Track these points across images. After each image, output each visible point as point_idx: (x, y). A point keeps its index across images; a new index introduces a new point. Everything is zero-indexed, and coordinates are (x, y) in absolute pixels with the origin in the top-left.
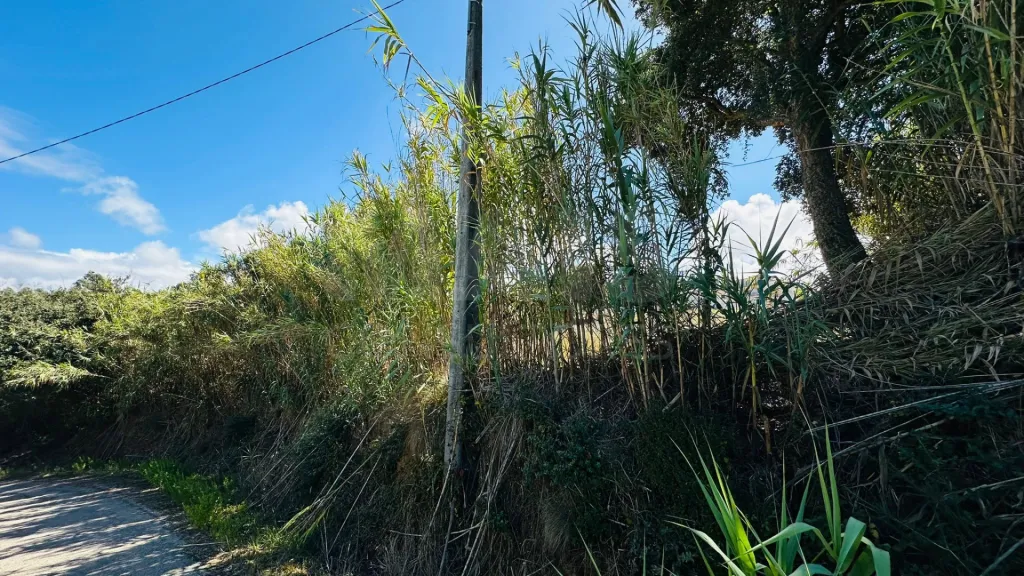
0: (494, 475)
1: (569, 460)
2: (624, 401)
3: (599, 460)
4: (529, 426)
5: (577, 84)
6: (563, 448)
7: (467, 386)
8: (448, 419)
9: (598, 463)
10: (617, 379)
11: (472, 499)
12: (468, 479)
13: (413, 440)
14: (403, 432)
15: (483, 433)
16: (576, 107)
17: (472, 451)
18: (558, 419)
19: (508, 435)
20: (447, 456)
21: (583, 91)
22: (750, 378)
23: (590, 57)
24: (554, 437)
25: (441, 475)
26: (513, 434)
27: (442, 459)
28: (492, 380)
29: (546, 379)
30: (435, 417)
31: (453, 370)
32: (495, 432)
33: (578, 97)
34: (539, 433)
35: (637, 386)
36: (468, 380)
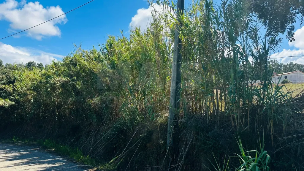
0: (185, 149)
1: (210, 144)
2: (231, 128)
3: (220, 145)
4: (197, 133)
5: (221, 13)
6: (209, 141)
7: (176, 119)
8: (168, 129)
9: (220, 146)
10: (229, 121)
11: (177, 156)
12: (175, 150)
13: (155, 136)
14: (150, 133)
15: (181, 135)
16: (220, 21)
17: (177, 141)
18: (207, 132)
19: (190, 136)
20: (168, 142)
21: (223, 15)
22: (271, 124)
23: (226, 4)
24: (206, 137)
25: (166, 148)
26: (192, 136)
27: (166, 142)
28: (184, 118)
29: (204, 119)
30: (163, 128)
31: (170, 113)
32: (186, 135)
33: (221, 18)
34: (201, 136)
35: (235, 123)
36: (176, 116)
